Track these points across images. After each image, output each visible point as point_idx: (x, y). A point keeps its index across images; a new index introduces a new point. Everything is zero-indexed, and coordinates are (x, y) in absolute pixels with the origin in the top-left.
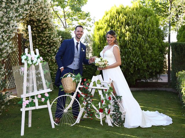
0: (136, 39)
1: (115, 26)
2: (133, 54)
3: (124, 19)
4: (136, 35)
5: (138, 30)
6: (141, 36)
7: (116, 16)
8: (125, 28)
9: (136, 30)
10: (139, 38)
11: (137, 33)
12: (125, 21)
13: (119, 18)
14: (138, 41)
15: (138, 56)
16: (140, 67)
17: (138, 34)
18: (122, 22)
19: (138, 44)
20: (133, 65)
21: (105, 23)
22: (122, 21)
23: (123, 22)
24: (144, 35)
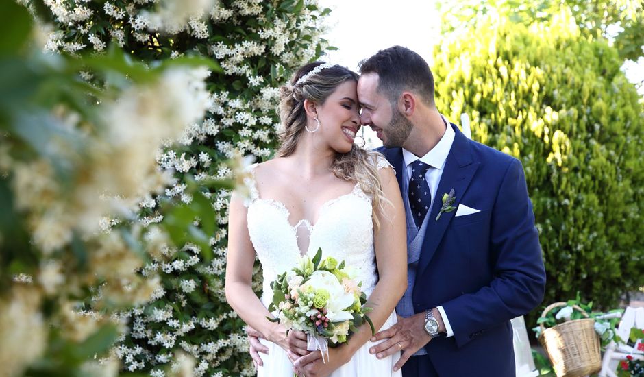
0: (586, 163)
1: (496, 105)
2: (575, 220)
3: (533, 82)
4: (584, 146)
5: (590, 128)
6: (605, 151)
7: (496, 67)
8: (540, 115)
9: (583, 126)
10: (597, 156)
11: (586, 140)
12: (540, 91)
13: (513, 76)
14: (595, 167)
15: (593, 228)
16: (596, 269)
17: (593, 142)
18: (524, 92)
19: (593, 178)
20: (573, 260)
21: (454, 93)
22: (526, 88)
23: (530, 91)
24: (614, 146)
